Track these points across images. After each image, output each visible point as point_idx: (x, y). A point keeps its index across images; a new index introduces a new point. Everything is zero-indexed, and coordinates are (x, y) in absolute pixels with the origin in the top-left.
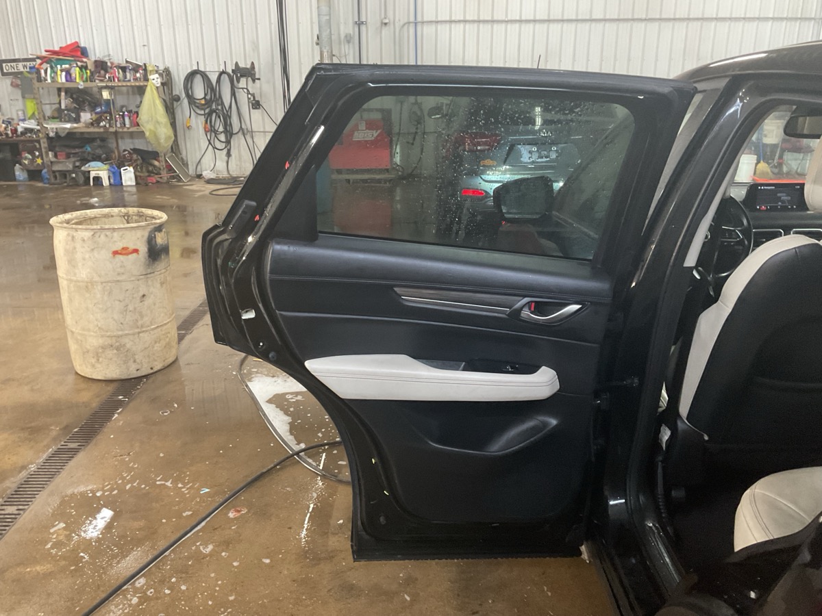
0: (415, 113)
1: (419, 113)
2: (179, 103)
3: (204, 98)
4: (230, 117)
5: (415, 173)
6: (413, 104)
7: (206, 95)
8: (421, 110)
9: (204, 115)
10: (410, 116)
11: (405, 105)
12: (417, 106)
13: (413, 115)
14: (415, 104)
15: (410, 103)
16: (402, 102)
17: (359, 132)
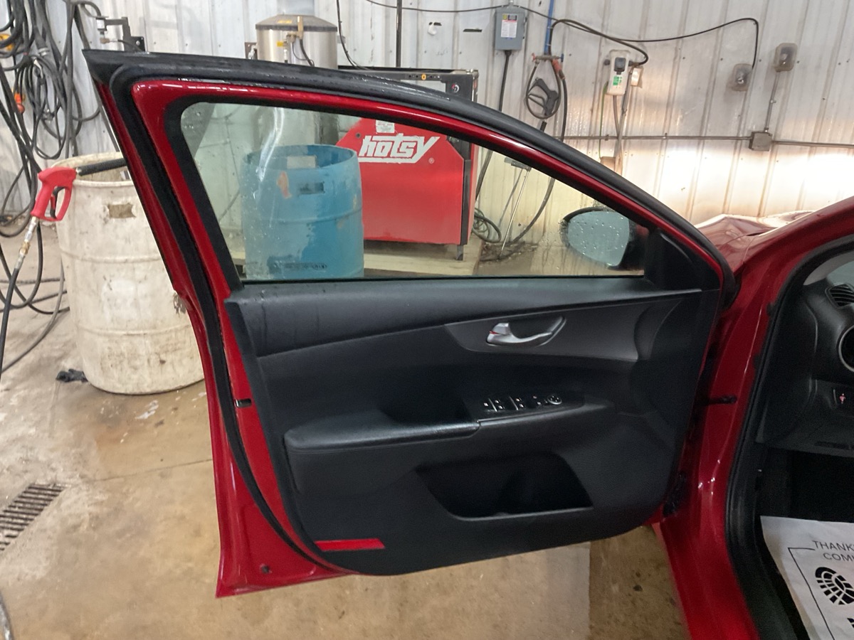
0: (540, 83)
1: (552, 86)
3: (11, 25)
5: (525, 238)
6: (537, 60)
8: (559, 76)
10: (528, 91)
11: (517, 62)
12: (547, 64)
13: (536, 91)
14: (545, 60)
15: (530, 58)
16: (508, 53)
17: (375, 138)
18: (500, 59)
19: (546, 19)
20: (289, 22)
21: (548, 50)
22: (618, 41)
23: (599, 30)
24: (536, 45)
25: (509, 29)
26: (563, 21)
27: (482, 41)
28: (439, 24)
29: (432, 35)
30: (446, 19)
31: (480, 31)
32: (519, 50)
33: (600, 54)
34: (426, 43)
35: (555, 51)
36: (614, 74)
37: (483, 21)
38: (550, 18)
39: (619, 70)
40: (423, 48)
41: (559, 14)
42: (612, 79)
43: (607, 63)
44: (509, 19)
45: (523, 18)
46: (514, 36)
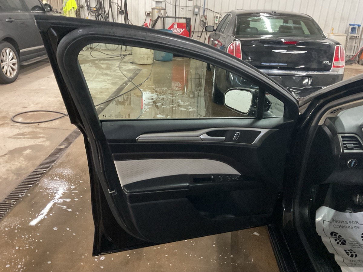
1: (205, 21)
2: (83, 9)
3: (96, 7)
4: (108, 18)
7: (96, 5)
8: (206, 19)
9: (95, 16)
10: (200, 22)
11: (198, 16)
12: (204, 17)
13: (201, 22)
14: (203, 16)
15: (200, 16)
16: (196, 15)
17: (173, 29)
18: (195, 16)
19: (203, 9)
20: (159, 8)
21: (204, 14)
22: (217, 13)
23: (213, 11)
24: (202, 14)
25: (196, 10)
26: (207, 9)
27: (191, 12)
28: (183, 9)
29: (182, 11)
30: (185, 8)
31: (191, 10)
32: (198, 14)
33: (214, 15)
34: (180, 12)
35: (205, 15)
36: (216, 19)
37: (192, 8)
38: (204, 8)
39: (217, 18)
40: (180, 13)
41: (206, 7)
42: (216, 20)
43: (215, 17)
44: (197, 8)
45: (199, 8)
46: (198, 11)
